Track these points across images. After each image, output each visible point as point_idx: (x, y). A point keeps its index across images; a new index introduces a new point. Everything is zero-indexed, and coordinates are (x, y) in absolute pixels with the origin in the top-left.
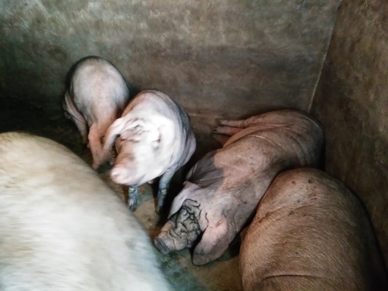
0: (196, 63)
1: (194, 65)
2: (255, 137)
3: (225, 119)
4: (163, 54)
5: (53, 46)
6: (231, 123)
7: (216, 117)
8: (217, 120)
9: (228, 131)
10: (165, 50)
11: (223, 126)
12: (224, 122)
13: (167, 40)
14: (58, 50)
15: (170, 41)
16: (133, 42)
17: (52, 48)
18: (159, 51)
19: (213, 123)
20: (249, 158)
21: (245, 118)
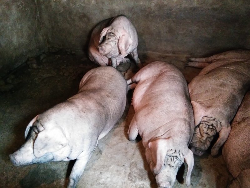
0: (175, 19)
1: (174, 21)
2: (227, 68)
3: (193, 57)
4: (152, 15)
5: (82, 13)
6: (198, 60)
7: (186, 56)
8: (187, 58)
9: (197, 65)
10: (154, 12)
11: (192, 61)
12: (193, 59)
13: (156, 5)
14: (84, 16)
15: (158, 6)
16: (133, 8)
17: (81, 14)
18: (150, 13)
19: (184, 59)
20: (228, 82)
21: (207, 56)
